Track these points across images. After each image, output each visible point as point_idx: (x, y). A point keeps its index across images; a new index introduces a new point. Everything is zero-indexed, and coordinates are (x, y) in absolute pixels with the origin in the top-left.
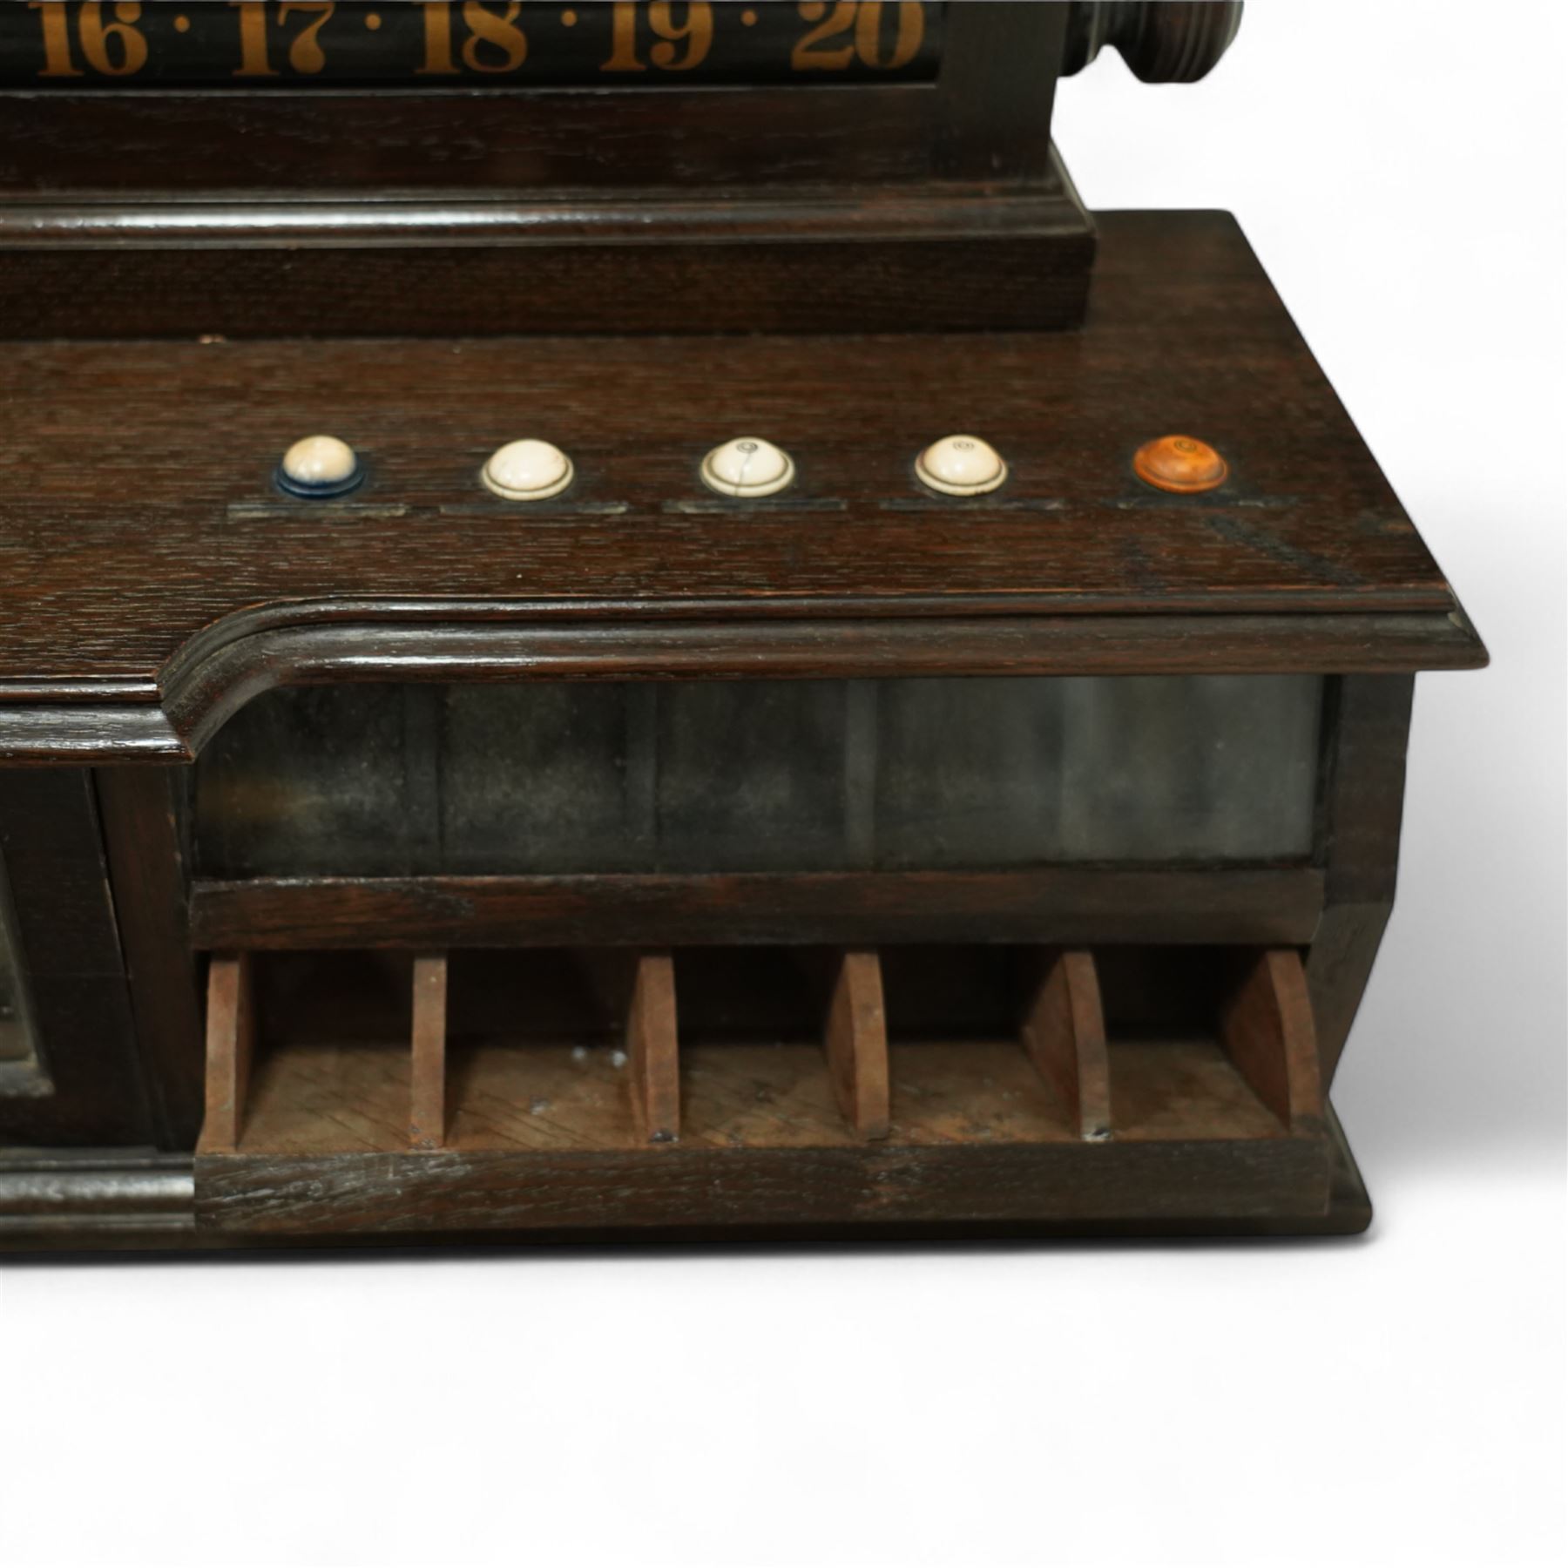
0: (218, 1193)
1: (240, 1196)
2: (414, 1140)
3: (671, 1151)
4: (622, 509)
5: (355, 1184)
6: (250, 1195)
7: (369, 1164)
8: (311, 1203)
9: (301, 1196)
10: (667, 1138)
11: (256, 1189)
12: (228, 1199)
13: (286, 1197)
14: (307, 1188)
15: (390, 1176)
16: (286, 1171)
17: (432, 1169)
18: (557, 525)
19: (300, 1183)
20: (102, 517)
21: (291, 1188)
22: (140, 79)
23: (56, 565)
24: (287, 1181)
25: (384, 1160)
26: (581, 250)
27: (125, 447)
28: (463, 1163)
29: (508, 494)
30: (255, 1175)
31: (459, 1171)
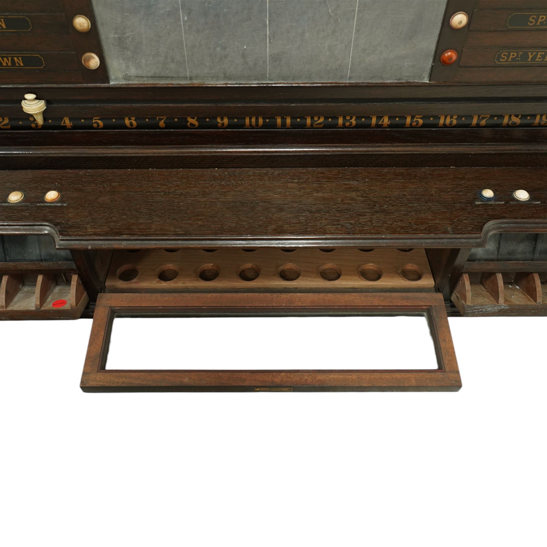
0: (468, 311)
1: (472, 311)
2: (499, 303)
3: (541, 305)
4: (539, 202)
5: (490, 310)
6: (473, 311)
7: (493, 306)
8: (482, 312)
9: (481, 311)
10: (540, 303)
11: (474, 310)
12: (470, 312)
13: (479, 311)
14: (482, 310)
15: (496, 308)
16: (479, 307)
17: (503, 307)
18: (531, 206)
19: (481, 309)
20: (455, 204)
21: (480, 310)
22: (455, 127)
23: (453, 213)
24: (480, 309)
25: (495, 306)
26: (520, 154)
27: (451, 189)
28: (508, 307)
29: (521, 200)
30: (474, 308)
31: (507, 308)
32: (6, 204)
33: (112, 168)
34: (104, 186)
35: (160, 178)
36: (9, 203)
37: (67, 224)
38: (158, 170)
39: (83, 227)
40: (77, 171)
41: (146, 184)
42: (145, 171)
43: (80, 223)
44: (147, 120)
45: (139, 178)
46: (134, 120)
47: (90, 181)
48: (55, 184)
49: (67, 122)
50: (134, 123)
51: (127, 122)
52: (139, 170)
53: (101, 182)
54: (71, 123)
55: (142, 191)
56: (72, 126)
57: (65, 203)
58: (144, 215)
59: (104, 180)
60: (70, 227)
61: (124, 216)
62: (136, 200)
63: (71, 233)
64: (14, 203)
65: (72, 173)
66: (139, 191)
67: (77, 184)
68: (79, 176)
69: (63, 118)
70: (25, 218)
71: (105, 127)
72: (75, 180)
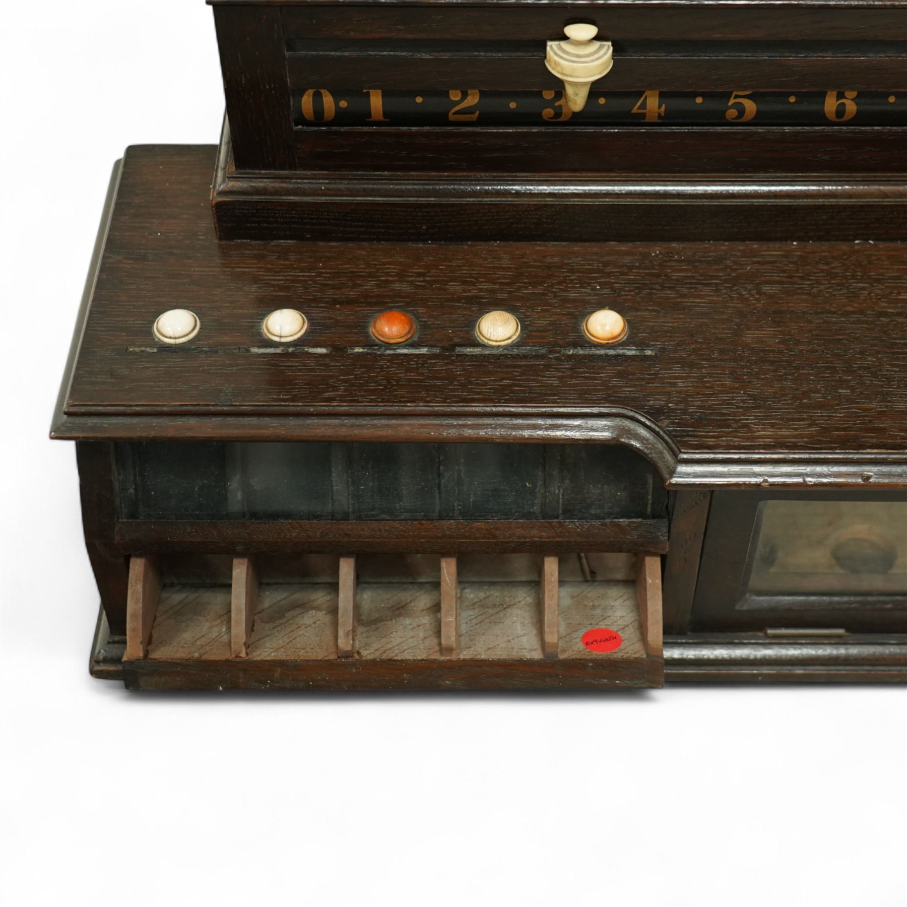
32: (477, 351)
33: (744, 240)
34: (740, 294)
35: (899, 269)
36: (484, 346)
37: (685, 412)
38: (881, 245)
39: (736, 421)
40: (640, 247)
41: (863, 289)
42: (845, 247)
43: (725, 411)
44: (892, 99)
45: (834, 271)
46: (853, 100)
47: (693, 277)
48: (594, 289)
49: (652, 103)
50: (851, 107)
51: (830, 104)
52: (825, 246)
53: (726, 281)
54: (664, 106)
55: (861, 312)
56: (663, 115)
57: (648, 346)
58: (899, 387)
59: (734, 274)
60: (699, 423)
61: (842, 389)
62: (857, 338)
63: (711, 442)
64: (499, 346)
65: (627, 253)
66: (854, 313)
67: (657, 286)
68: (651, 261)
69: (644, 92)
70: (554, 395)
71: (760, 119)
72: (647, 274)
